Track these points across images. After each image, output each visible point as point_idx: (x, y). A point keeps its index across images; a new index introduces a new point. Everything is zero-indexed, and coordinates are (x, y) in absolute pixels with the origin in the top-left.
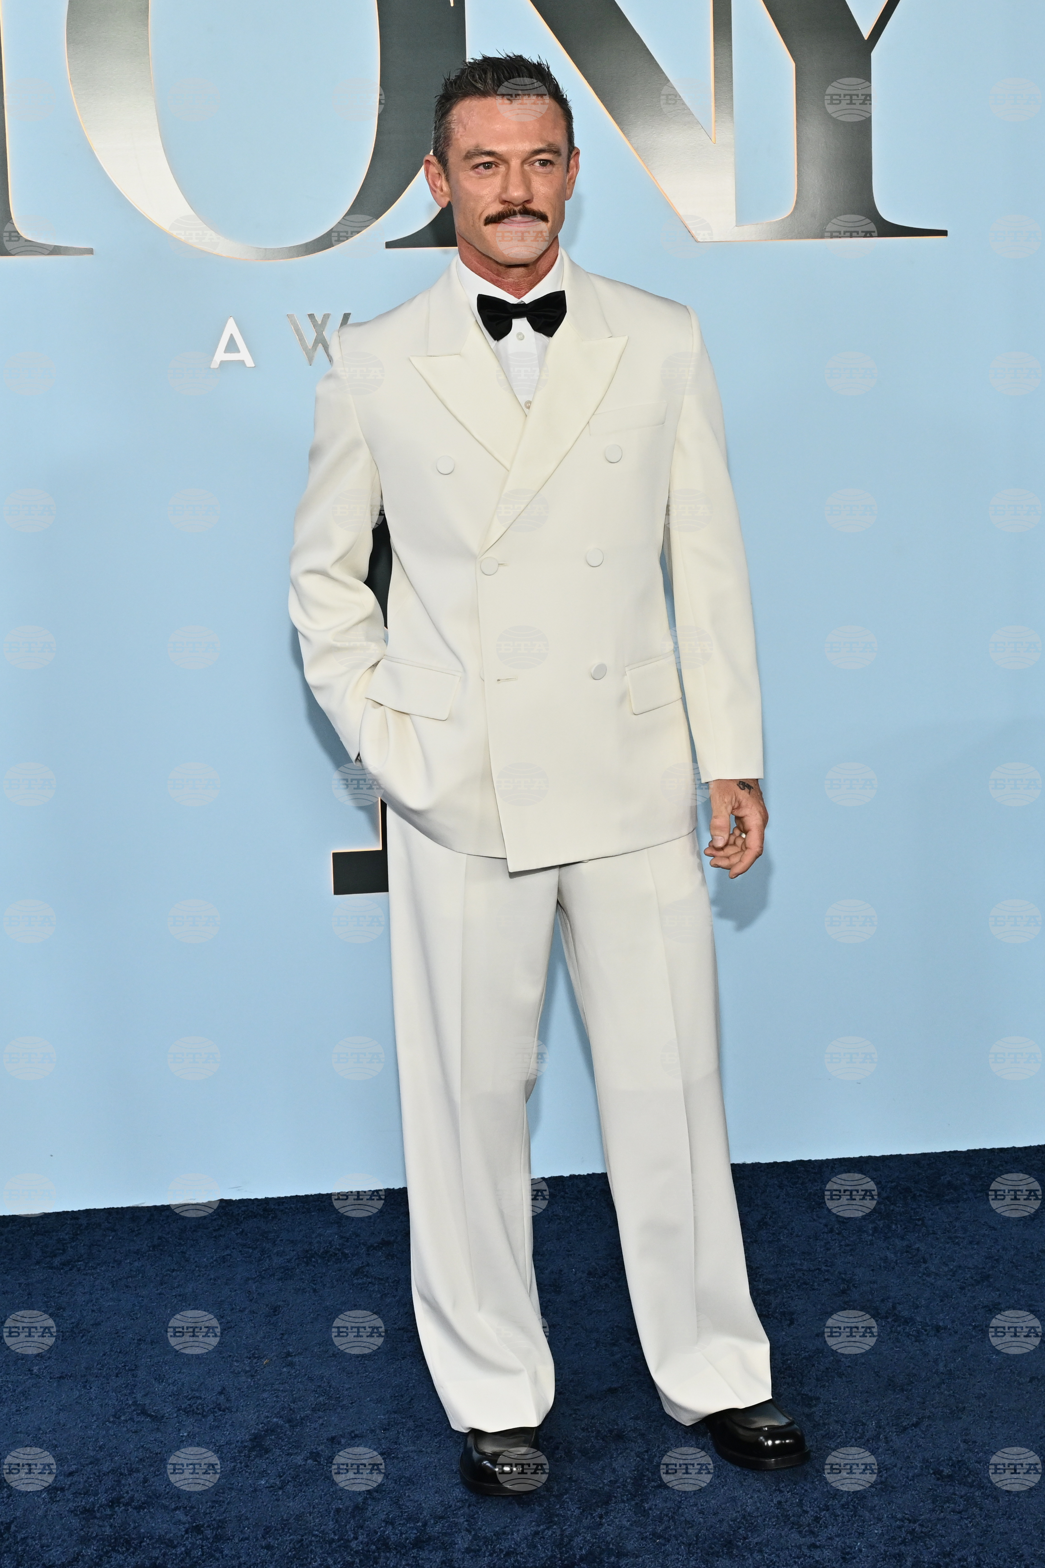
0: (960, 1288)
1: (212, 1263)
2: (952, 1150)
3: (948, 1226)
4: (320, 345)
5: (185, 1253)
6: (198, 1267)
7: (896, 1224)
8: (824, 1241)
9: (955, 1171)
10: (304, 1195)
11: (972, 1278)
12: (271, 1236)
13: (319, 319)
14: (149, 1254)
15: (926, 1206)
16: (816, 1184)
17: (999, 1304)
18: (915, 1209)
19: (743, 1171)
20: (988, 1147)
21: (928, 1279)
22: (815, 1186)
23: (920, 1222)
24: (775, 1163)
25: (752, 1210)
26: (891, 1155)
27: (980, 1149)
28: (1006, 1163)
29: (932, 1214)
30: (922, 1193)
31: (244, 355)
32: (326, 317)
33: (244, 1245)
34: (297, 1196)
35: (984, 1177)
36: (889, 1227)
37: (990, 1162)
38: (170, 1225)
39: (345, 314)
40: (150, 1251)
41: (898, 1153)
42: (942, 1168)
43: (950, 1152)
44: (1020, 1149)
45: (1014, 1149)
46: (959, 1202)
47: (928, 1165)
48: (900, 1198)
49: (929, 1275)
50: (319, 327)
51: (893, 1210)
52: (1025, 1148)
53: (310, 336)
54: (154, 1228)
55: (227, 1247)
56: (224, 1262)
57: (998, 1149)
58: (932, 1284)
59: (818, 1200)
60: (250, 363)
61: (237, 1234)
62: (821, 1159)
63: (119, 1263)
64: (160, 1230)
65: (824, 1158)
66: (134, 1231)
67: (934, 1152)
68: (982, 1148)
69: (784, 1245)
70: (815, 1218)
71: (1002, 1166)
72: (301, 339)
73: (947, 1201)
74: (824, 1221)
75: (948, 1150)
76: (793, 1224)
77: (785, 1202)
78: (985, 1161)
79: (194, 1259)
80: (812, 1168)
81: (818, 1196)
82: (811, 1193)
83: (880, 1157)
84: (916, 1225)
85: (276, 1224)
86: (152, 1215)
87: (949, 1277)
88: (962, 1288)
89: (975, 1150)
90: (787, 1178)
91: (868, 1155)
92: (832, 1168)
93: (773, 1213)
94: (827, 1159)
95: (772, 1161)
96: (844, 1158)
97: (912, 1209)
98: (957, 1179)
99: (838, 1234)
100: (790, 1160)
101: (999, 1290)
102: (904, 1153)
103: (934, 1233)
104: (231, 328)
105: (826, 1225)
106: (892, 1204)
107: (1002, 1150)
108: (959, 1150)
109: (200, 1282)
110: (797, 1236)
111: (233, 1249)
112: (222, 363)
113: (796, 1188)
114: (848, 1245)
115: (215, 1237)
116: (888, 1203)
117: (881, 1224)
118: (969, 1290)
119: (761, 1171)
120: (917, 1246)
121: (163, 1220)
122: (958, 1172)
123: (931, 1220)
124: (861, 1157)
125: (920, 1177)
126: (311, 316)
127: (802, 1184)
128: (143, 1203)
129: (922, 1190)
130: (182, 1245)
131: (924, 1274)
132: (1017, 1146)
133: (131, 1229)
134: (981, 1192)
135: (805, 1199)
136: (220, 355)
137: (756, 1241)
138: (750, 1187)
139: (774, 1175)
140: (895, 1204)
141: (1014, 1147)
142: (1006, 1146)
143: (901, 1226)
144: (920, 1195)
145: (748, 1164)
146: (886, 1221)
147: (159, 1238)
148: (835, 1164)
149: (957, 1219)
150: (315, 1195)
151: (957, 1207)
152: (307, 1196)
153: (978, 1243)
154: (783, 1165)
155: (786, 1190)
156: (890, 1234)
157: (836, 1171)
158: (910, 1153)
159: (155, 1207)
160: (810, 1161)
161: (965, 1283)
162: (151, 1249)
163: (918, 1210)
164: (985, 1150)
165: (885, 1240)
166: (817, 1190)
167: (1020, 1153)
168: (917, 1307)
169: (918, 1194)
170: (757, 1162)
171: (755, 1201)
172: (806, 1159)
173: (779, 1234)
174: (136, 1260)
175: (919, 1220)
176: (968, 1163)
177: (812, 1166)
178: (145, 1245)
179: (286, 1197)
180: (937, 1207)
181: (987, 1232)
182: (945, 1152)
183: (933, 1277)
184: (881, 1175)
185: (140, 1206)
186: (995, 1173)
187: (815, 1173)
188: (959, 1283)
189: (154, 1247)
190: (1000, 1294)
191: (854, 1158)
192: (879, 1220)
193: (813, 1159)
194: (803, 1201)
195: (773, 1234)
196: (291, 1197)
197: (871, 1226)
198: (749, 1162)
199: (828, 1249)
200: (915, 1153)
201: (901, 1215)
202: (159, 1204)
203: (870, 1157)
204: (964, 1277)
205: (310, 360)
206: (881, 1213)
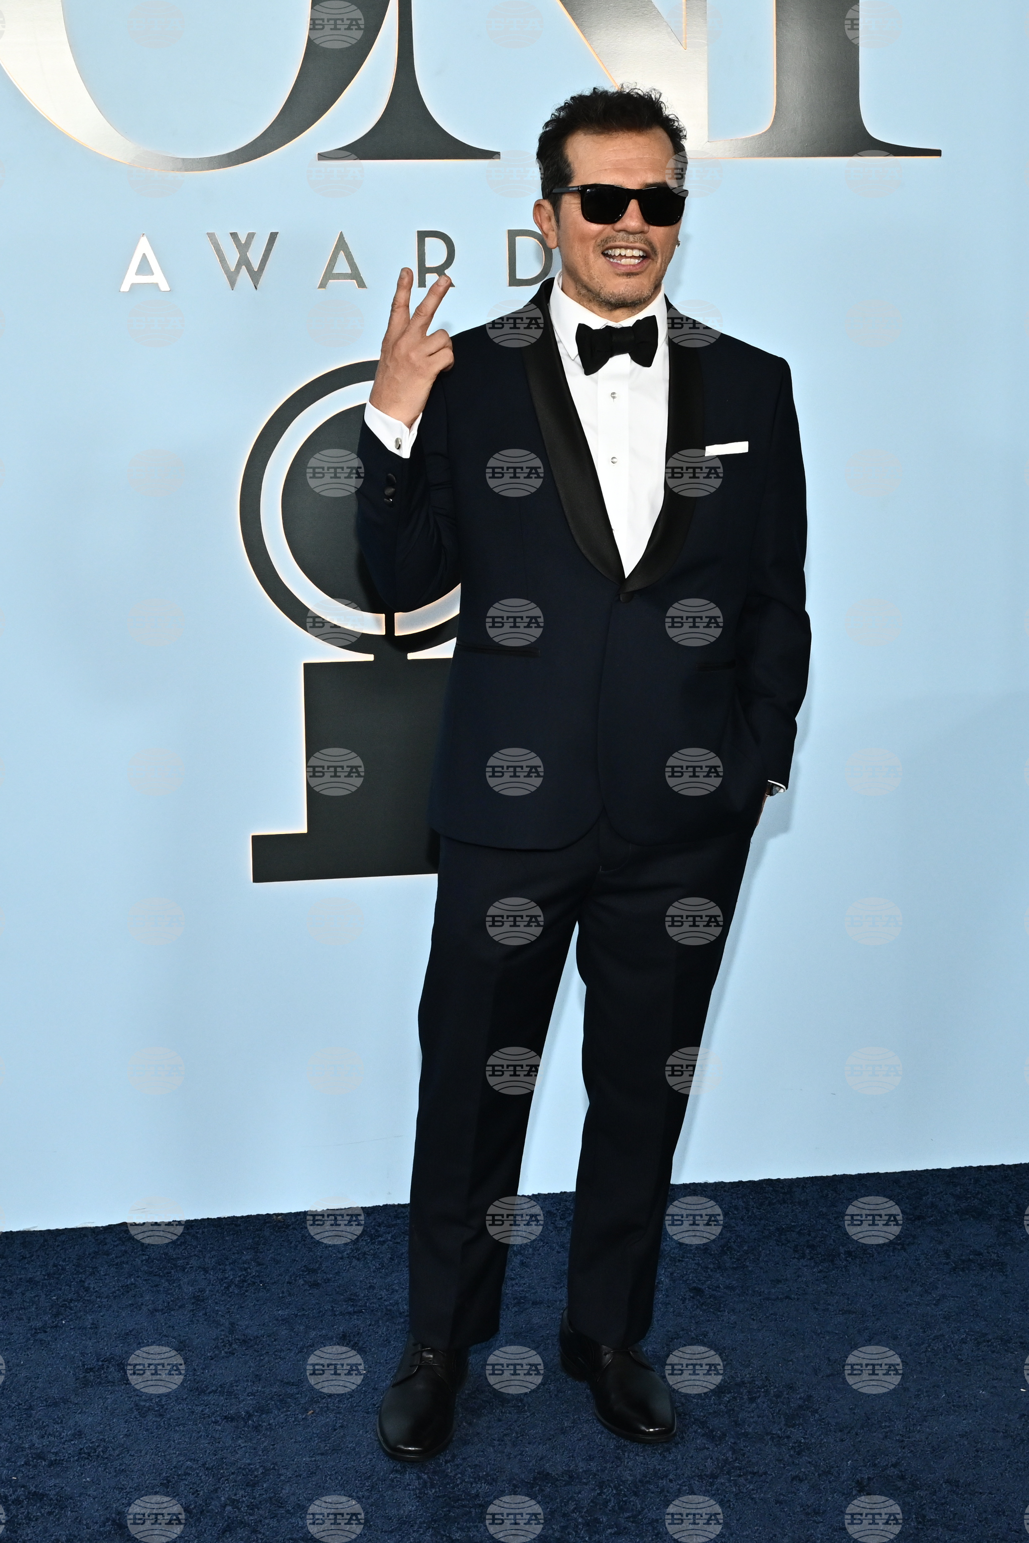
0: (945, 1318)
1: (114, 1292)
2: (935, 1168)
4: (244, 267)
5: (84, 1282)
6: (99, 1297)
8: (795, 1267)
9: (938, 1190)
10: (216, 1217)
12: (180, 1262)
13: (243, 239)
14: (43, 1283)
20: (975, 1165)
23: (899, 1247)
24: (740, 1182)
26: (868, 1174)
27: (966, 1167)
28: (994, 1181)
31: (158, 277)
32: (251, 236)
33: (150, 1273)
34: (208, 1218)
35: (970, 1197)
37: (977, 1181)
38: (65, 1251)
39: (271, 233)
40: (45, 1279)
41: (876, 1172)
42: (924, 1188)
43: (933, 1170)
44: (1009, 1166)
50: (243, 248)
52: (1015, 1166)
53: (233, 257)
54: (48, 1255)
55: (130, 1276)
56: (128, 1292)
57: (985, 1166)
60: (164, 286)
61: (142, 1261)
62: (790, 1178)
63: (10, 1293)
64: (55, 1257)
65: (794, 1177)
66: (25, 1258)
67: (915, 1170)
68: (968, 1166)
71: (990, 1185)
72: (223, 260)
75: (930, 1168)
78: (971, 1179)
79: (94, 1288)
80: (781, 1188)
84: (896, 1249)
85: (185, 1249)
86: (46, 1240)
89: (960, 1168)
90: (753, 1199)
91: (842, 1174)
92: (803, 1187)
94: (797, 1178)
95: (737, 1180)
96: (816, 1177)
98: (941, 1200)
99: (810, 1259)
100: (756, 1179)
102: (882, 1171)
104: (144, 247)
107: (989, 1168)
108: (942, 1168)
109: (101, 1314)
111: (138, 1277)
112: (133, 285)
114: (820, 1271)
115: (117, 1264)
119: (725, 1191)
121: (58, 1246)
122: (942, 1192)
124: (835, 1176)
126: (234, 235)
127: (770, 1204)
128: (34, 1227)
130: (81, 1273)
132: (1006, 1164)
133: (23, 1256)
136: (131, 278)
137: (719, 1268)
142: (994, 1164)
145: (710, 1184)
147: (55, 1265)
148: (806, 1183)
150: (229, 1217)
152: (219, 1219)
154: (748, 1184)
157: (807, 1191)
158: (888, 1172)
159: (49, 1230)
160: (778, 1180)
162: (46, 1277)
164: (971, 1167)
167: (1009, 1171)
170: (720, 1181)
172: (775, 1177)
173: (746, 1259)
174: (28, 1290)
175: (899, 1244)
176: (953, 1182)
177: (781, 1186)
178: (39, 1273)
179: (196, 1220)
182: (928, 1170)
185: (32, 1230)
186: (982, 1193)
187: (784, 1193)
189: (48, 1275)
191: (827, 1177)
193: (782, 1178)
195: (738, 1260)
196: (203, 1220)
198: (711, 1181)
200: (894, 1171)
202: (53, 1228)
203: (844, 1176)
205: (233, 284)
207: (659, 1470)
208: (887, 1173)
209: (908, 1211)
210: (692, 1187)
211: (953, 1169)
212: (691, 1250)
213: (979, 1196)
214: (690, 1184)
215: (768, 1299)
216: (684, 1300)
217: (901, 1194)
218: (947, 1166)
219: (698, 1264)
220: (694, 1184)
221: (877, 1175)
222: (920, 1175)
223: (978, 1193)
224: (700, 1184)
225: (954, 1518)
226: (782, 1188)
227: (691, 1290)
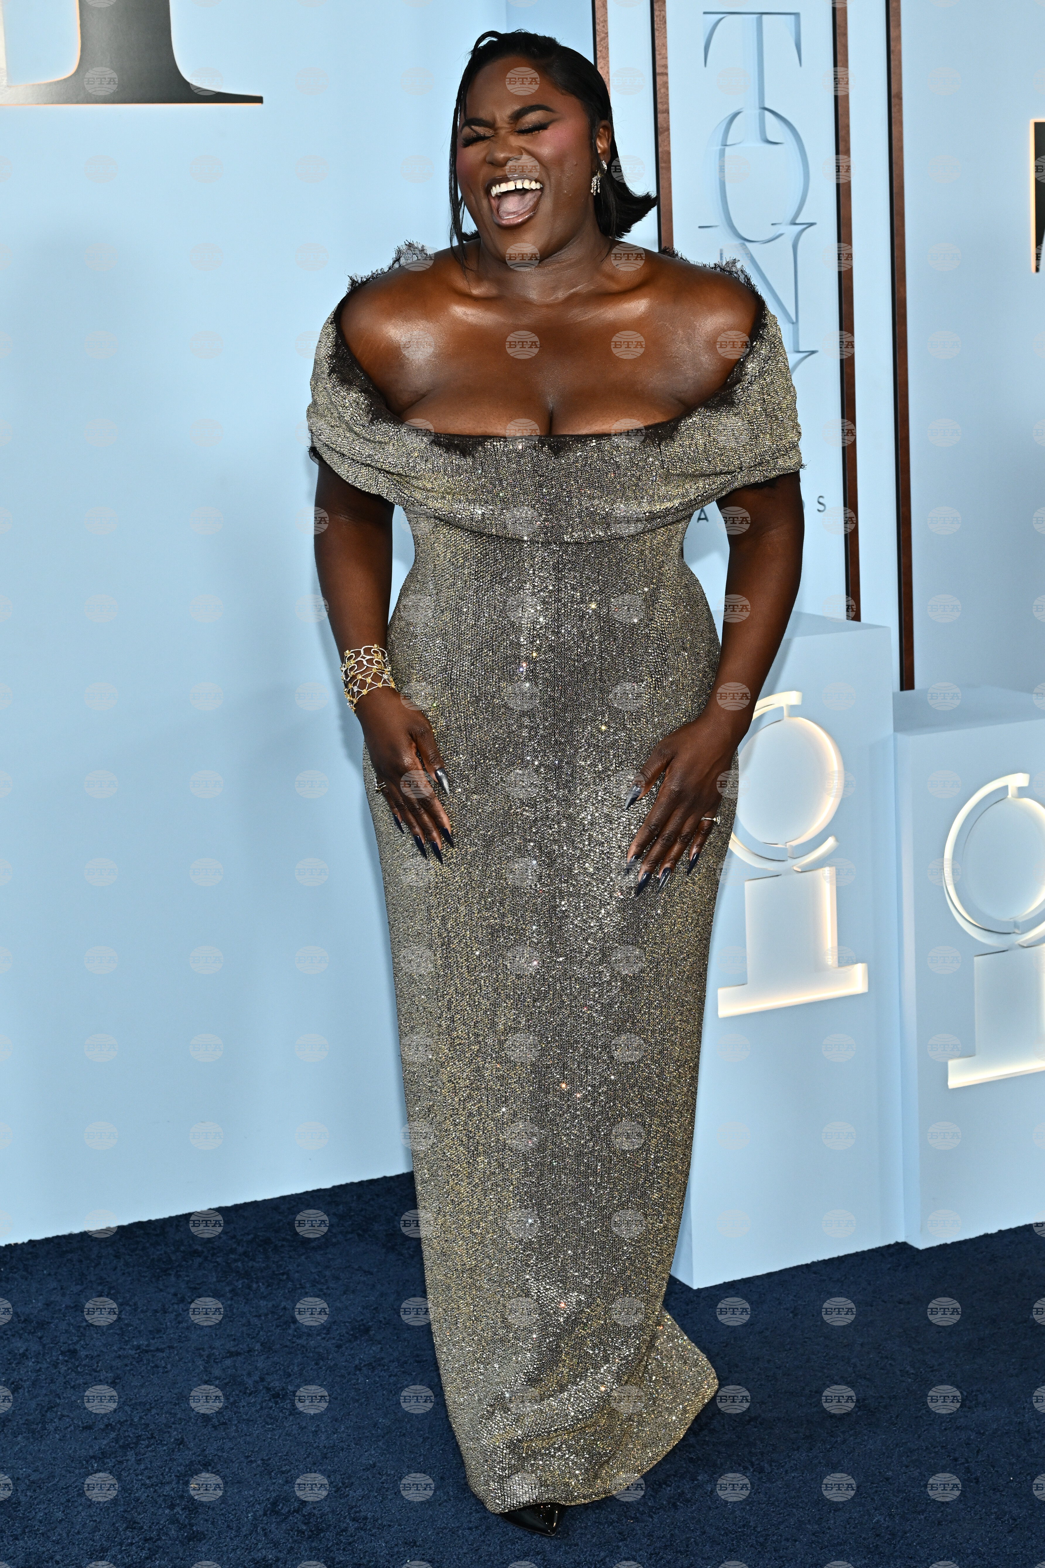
0: (337, 1347)
3: (317, 1277)
7: (257, 1282)
8: (175, 1313)
11: (348, 1333)
15: (290, 1257)
16: (159, 1248)
17: (383, 1358)
18: (277, 1262)
19: (70, 1243)
20: (356, 1180)
21: (298, 1341)
22: (158, 1250)
23: (285, 1277)
25: (85, 1288)
28: (378, 1196)
29: (298, 1266)
30: (284, 1243)
36: (250, 1287)
43: (314, 1191)
44: (391, 1178)
45: (385, 1178)
46: (327, 1247)
47: (289, 1209)
48: (259, 1251)
49: (300, 1337)
51: (252, 1267)
57: (367, 1181)
58: (303, 1346)
59: (163, 1266)
65: (167, 1216)
69: (127, 1325)
70: (161, 1287)
71: (373, 1199)
73: (313, 1248)
74: (173, 1291)
76: (136, 1298)
77: (124, 1274)
81: (164, 1262)
82: (153, 1259)
83: (232, 1207)
84: (281, 1280)
87: (324, 1336)
88: (339, 1347)
89: (341, 1186)
90: (124, 1245)
92: (177, 1226)
93: (111, 1288)
97: (274, 1262)
101: (380, 1344)
103: (303, 1287)
105: (175, 1295)
106: (251, 1260)
107: (372, 1182)
110: (142, 1311)
113: (136, 1255)
116: (246, 1259)
117: (239, 1284)
118: (347, 1348)
120: (283, 1304)
123: (298, 1272)
125: (281, 1224)
127: (144, 1249)
129: (284, 1239)
131: (294, 1336)
132: (388, 1175)
134: (351, 1233)
135: (148, 1268)
138: (81, 1261)
139: (108, 1244)
140: (254, 1260)
141: (385, 1177)
143: (263, 1284)
144: (283, 1246)
145: (76, 1235)
146: (246, 1281)
148: (179, 1221)
149: (327, 1267)
151: (326, 1254)
153: (353, 1292)
155: (124, 1259)
156: (252, 1296)
157: (182, 1229)
160: (150, 1222)
161: (342, 1340)
163: (280, 1263)
164: (352, 1184)
165: (246, 1303)
166: (161, 1255)
168: (290, 1375)
169: (280, 1245)
171: (88, 1277)
172: (145, 1219)
175: (283, 1274)
177: (153, 1227)
180: (303, 1257)
181: (362, 1279)
182: (307, 1193)
183: (305, 1338)
184: (234, 1228)
186: (366, 1210)
187: (157, 1235)
188: (334, 1341)
190: (381, 1348)
192: (237, 1281)
193: (153, 1218)
194: (145, 1269)
197: (228, 1289)
199: (179, 1323)
201: (262, 1271)
204: (339, 1333)
206: (238, 1272)
207: (44, 1553)
208: (265, 1200)
209: (288, 1237)
210: (56, 1241)
211: (334, 1187)
212: (60, 1310)
213: (363, 1213)
214: (53, 1237)
215: (147, 1352)
216: (56, 1365)
217: (281, 1220)
218: (327, 1185)
219: (69, 1324)
220: (58, 1237)
221: (255, 1204)
222: (300, 1198)
223: (362, 1210)
224: (64, 1237)
225: (364, 1556)
226: (154, 1229)
227: (63, 1353)
